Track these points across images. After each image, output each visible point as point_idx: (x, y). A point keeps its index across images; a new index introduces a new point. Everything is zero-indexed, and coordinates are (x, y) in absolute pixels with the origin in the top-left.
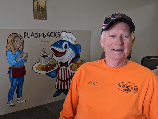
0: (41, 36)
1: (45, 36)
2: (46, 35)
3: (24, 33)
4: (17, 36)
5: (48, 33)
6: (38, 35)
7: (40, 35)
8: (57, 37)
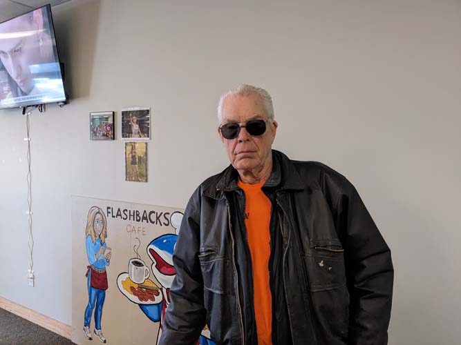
0: (132, 217)
1: (138, 218)
2: (141, 215)
3: (108, 208)
4: (99, 213)
5: (145, 211)
6: (127, 213)
7: (130, 215)
8: (162, 224)
